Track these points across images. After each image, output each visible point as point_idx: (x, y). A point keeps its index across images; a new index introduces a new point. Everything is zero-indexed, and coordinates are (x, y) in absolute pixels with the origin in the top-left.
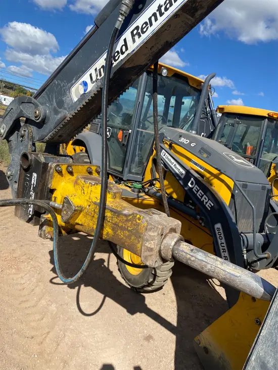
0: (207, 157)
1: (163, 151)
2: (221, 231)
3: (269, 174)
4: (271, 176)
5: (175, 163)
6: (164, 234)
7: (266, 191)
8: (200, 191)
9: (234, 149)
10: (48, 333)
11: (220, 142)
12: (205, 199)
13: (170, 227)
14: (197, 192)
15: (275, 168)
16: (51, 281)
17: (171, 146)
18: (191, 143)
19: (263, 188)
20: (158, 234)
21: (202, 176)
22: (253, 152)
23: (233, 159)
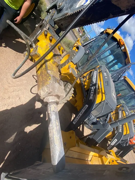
0: (106, 85)
1: (96, 71)
2: (86, 108)
3: (117, 106)
4: (117, 107)
5: (95, 78)
6: (51, 94)
7: (112, 111)
8: (93, 92)
9: (116, 91)
10: (15, 86)
11: (115, 85)
12: (92, 95)
13: (57, 94)
14: (92, 91)
15: (121, 106)
16: (33, 76)
17: (100, 72)
18: (106, 76)
19: (112, 109)
20: (47, 92)
21: (98, 89)
22: (120, 96)
23: (113, 93)
